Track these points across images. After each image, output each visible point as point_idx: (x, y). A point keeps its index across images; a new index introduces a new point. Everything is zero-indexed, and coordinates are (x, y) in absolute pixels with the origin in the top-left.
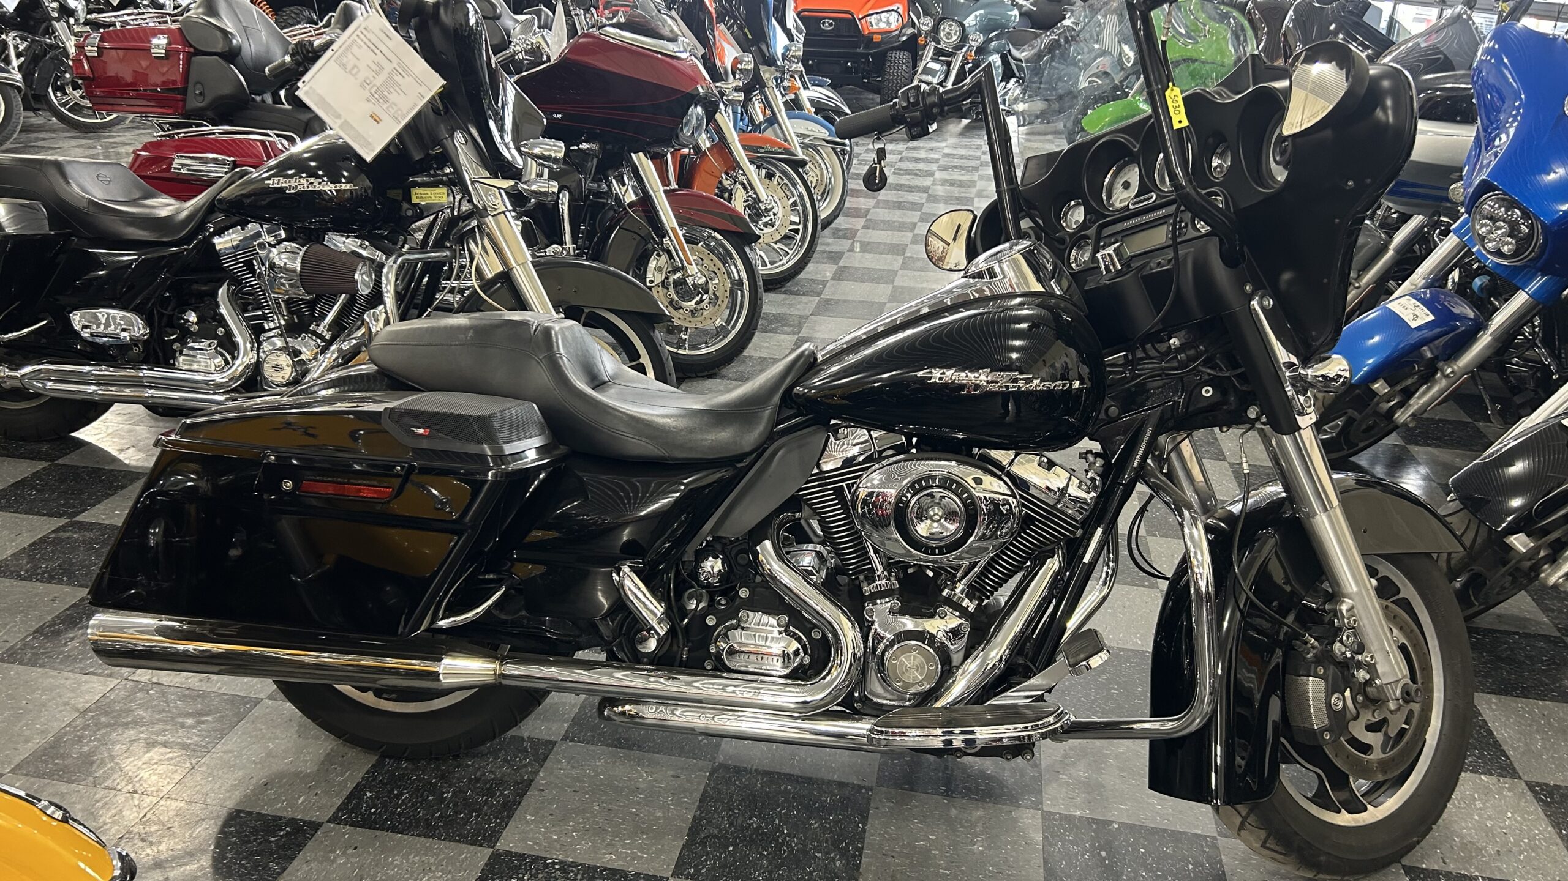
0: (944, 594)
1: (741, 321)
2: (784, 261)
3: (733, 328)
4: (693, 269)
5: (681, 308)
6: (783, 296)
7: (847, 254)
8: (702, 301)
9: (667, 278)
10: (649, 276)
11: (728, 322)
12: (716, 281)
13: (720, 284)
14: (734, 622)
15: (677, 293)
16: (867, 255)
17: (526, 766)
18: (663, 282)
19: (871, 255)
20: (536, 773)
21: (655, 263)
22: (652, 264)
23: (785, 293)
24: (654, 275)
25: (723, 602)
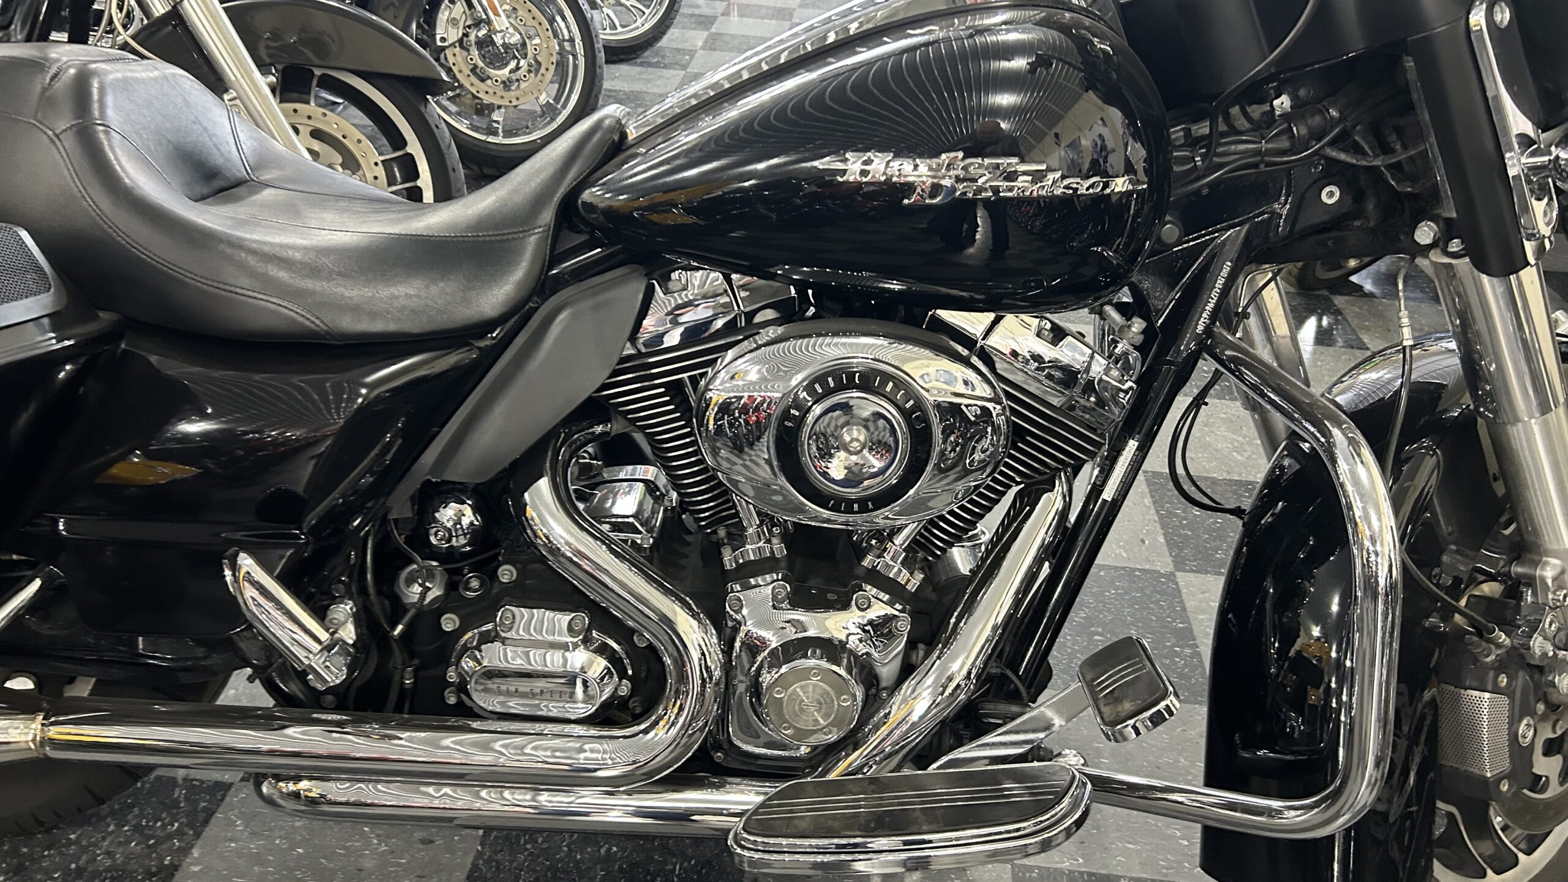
0: (865, 563)
1: (575, 97)
2: (638, 23)
3: (564, 106)
4: (501, 22)
5: (489, 77)
6: (638, 69)
7: (721, 18)
8: (518, 68)
9: (466, 35)
10: (440, 32)
11: (557, 99)
12: (537, 41)
13: (543, 46)
14: (490, 626)
15: (483, 57)
16: (745, 20)
17: (170, 837)
18: (461, 41)
19: (750, 20)
20: (186, 851)
21: (447, 13)
22: (443, 16)
23: (641, 64)
24: (446, 31)
25: (475, 584)
